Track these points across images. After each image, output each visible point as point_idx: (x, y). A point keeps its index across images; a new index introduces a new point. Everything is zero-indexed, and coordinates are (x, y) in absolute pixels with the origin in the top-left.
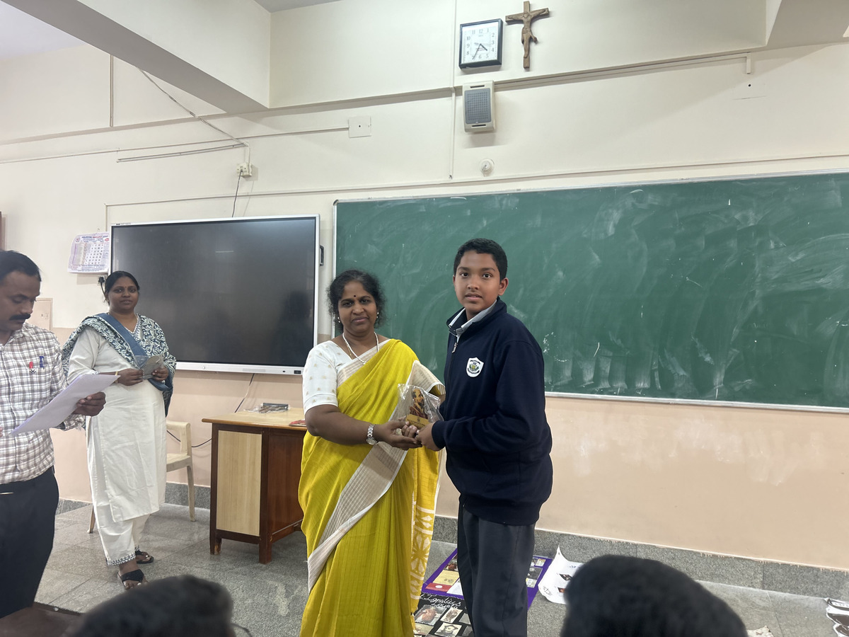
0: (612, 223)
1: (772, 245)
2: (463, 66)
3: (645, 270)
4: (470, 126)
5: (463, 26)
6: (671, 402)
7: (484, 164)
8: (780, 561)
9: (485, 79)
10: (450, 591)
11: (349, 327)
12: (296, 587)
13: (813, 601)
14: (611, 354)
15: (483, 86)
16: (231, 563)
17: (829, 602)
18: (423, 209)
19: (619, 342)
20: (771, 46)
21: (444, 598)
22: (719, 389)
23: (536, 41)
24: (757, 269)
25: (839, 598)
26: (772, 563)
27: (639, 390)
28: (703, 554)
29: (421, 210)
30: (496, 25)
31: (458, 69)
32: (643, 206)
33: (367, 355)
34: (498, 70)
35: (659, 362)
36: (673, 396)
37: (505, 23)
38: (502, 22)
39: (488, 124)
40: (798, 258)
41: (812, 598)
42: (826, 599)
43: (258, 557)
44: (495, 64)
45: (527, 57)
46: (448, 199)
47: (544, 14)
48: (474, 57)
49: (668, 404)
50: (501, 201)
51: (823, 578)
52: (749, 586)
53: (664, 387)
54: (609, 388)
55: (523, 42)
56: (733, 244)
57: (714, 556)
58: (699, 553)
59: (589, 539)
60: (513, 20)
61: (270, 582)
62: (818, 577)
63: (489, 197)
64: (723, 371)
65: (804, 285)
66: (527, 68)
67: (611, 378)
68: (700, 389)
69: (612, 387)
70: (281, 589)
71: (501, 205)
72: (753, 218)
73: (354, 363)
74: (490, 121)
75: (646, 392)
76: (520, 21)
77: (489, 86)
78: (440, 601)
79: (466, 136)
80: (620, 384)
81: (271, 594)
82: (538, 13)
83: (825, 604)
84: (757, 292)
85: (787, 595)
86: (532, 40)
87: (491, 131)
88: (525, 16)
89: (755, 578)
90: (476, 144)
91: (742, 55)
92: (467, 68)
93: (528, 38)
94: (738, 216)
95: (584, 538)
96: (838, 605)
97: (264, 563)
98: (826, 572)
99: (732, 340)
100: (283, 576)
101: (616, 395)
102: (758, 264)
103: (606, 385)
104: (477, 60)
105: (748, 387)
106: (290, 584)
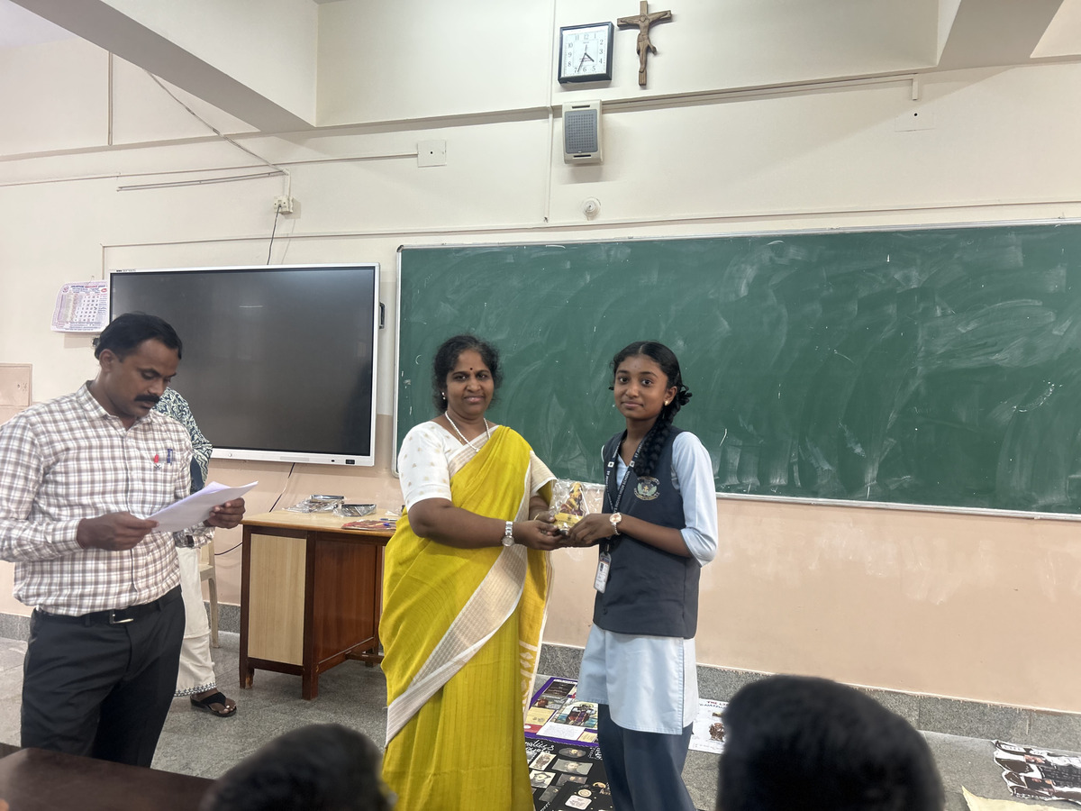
0: (745, 281)
1: (939, 312)
2: (563, 81)
3: (784, 340)
4: (571, 156)
5: (564, 29)
6: (812, 502)
7: (588, 206)
8: (940, 696)
9: (591, 97)
10: (540, 733)
13: (978, 743)
14: (741, 443)
15: (589, 106)
16: (267, 699)
17: (998, 745)
18: (510, 260)
20: (943, 67)
21: (533, 741)
22: (871, 487)
23: (654, 51)
24: (920, 341)
26: (930, 698)
27: (774, 487)
29: (508, 261)
30: (606, 29)
31: (557, 84)
32: (784, 261)
33: (478, 442)
34: (607, 86)
35: (799, 453)
36: (815, 495)
39: (594, 155)
40: (969, 329)
41: (977, 740)
42: (994, 742)
43: (300, 691)
44: (604, 79)
45: (643, 72)
46: (542, 247)
47: (665, 18)
48: (578, 70)
49: (809, 504)
50: (608, 252)
51: (991, 715)
53: (805, 484)
54: (738, 485)
55: (638, 52)
56: (891, 309)
59: (711, 669)
60: (626, 24)
62: (984, 715)
63: (595, 245)
64: (877, 465)
65: (977, 360)
66: (643, 85)
67: (741, 472)
68: (848, 486)
69: (741, 484)
71: (609, 256)
72: (916, 278)
73: (466, 449)
74: (596, 150)
75: (783, 490)
76: (636, 26)
79: (566, 169)
80: (751, 480)
82: (658, 16)
84: (920, 368)
85: (947, 737)
86: (650, 50)
87: (597, 162)
88: (642, 19)
90: (578, 179)
91: (908, 77)
92: (568, 82)
93: (645, 47)
94: (898, 276)
95: (704, 667)
97: (309, 699)
98: (994, 708)
99: (888, 427)
100: (331, 715)
101: (746, 493)
102: (922, 335)
103: (733, 480)
104: (582, 73)
105: (906, 485)
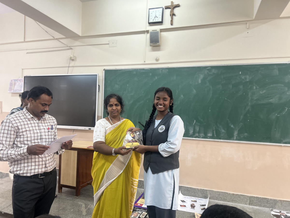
0: (200, 79)
1: (255, 88)
2: (149, 23)
3: (211, 95)
4: (152, 44)
5: (150, 9)
6: (219, 141)
7: (156, 58)
8: (255, 196)
9: (157, 28)
10: (143, 206)
11: (111, 114)
12: (89, 205)
13: (267, 210)
14: (199, 124)
15: (156, 30)
16: (66, 196)
17: (272, 210)
18: (135, 73)
19: (202, 120)
20: (255, 19)
21: (140, 209)
22: (236, 137)
23: (175, 15)
24: (249, 96)
25: (275, 209)
26: (253, 197)
27: (209, 137)
28: (230, 193)
30: (161, 9)
31: (148, 24)
32: (211, 73)
33: (117, 124)
34: (162, 25)
35: (215, 127)
36: (220, 139)
37: (164, 8)
38: (163, 8)
39: (158, 44)
40: (263, 92)
41: (266, 209)
42: (271, 209)
43: (75, 194)
44: (161, 23)
45: (172, 21)
46: (143, 69)
47: (178, 6)
48: (153, 20)
49: (218, 142)
50: (162, 71)
51: (270, 201)
52: (245, 204)
53: (217, 136)
54: (198, 136)
55: (170, 15)
56: (241, 87)
57: (233, 194)
58: (228, 193)
59: (191, 188)
60: (167, 8)
61: (80, 203)
62: (268, 201)
63: (158, 69)
64: (237, 131)
65: (265, 101)
66: (172, 24)
67: (199, 132)
68: (229, 136)
69: (199, 136)
70: (84, 206)
72: (248, 78)
73: (112, 127)
74: (158, 42)
75: (212, 137)
76: (170, 8)
77: (159, 30)
78: (139, 210)
79: (150, 48)
80: (202, 135)
81: (80, 207)
82: (176, 5)
83: (270, 211)
84: (249, 103)
85: (257, 207)
86: (174, 15)
87: (159, 46)
88: (172, 6)
89: (247, 201)
90: (154, 50)
91: (245, 22)
92: (151, 24)
93: (172, 14)
94: (243, 77)
95: (189, 187)
96: (275, 211)
97: (77, 196)
98: (271, 200)
99: (241, 120)
100: (84, 201)
101: (201, 138)
102: (250, 94)
103: (197, 135)
104: (154, 21)
105: (245, 136)
106: (87, 203)
